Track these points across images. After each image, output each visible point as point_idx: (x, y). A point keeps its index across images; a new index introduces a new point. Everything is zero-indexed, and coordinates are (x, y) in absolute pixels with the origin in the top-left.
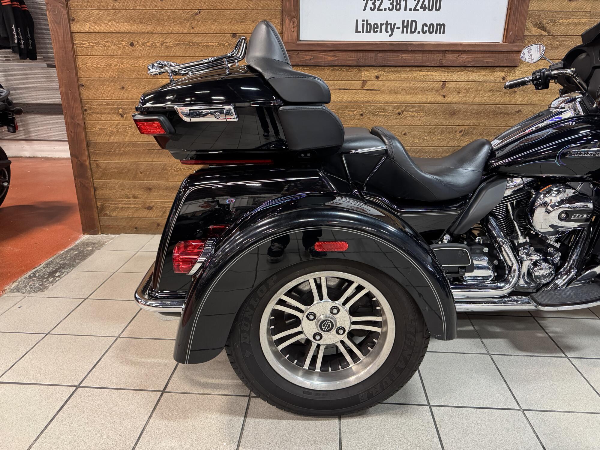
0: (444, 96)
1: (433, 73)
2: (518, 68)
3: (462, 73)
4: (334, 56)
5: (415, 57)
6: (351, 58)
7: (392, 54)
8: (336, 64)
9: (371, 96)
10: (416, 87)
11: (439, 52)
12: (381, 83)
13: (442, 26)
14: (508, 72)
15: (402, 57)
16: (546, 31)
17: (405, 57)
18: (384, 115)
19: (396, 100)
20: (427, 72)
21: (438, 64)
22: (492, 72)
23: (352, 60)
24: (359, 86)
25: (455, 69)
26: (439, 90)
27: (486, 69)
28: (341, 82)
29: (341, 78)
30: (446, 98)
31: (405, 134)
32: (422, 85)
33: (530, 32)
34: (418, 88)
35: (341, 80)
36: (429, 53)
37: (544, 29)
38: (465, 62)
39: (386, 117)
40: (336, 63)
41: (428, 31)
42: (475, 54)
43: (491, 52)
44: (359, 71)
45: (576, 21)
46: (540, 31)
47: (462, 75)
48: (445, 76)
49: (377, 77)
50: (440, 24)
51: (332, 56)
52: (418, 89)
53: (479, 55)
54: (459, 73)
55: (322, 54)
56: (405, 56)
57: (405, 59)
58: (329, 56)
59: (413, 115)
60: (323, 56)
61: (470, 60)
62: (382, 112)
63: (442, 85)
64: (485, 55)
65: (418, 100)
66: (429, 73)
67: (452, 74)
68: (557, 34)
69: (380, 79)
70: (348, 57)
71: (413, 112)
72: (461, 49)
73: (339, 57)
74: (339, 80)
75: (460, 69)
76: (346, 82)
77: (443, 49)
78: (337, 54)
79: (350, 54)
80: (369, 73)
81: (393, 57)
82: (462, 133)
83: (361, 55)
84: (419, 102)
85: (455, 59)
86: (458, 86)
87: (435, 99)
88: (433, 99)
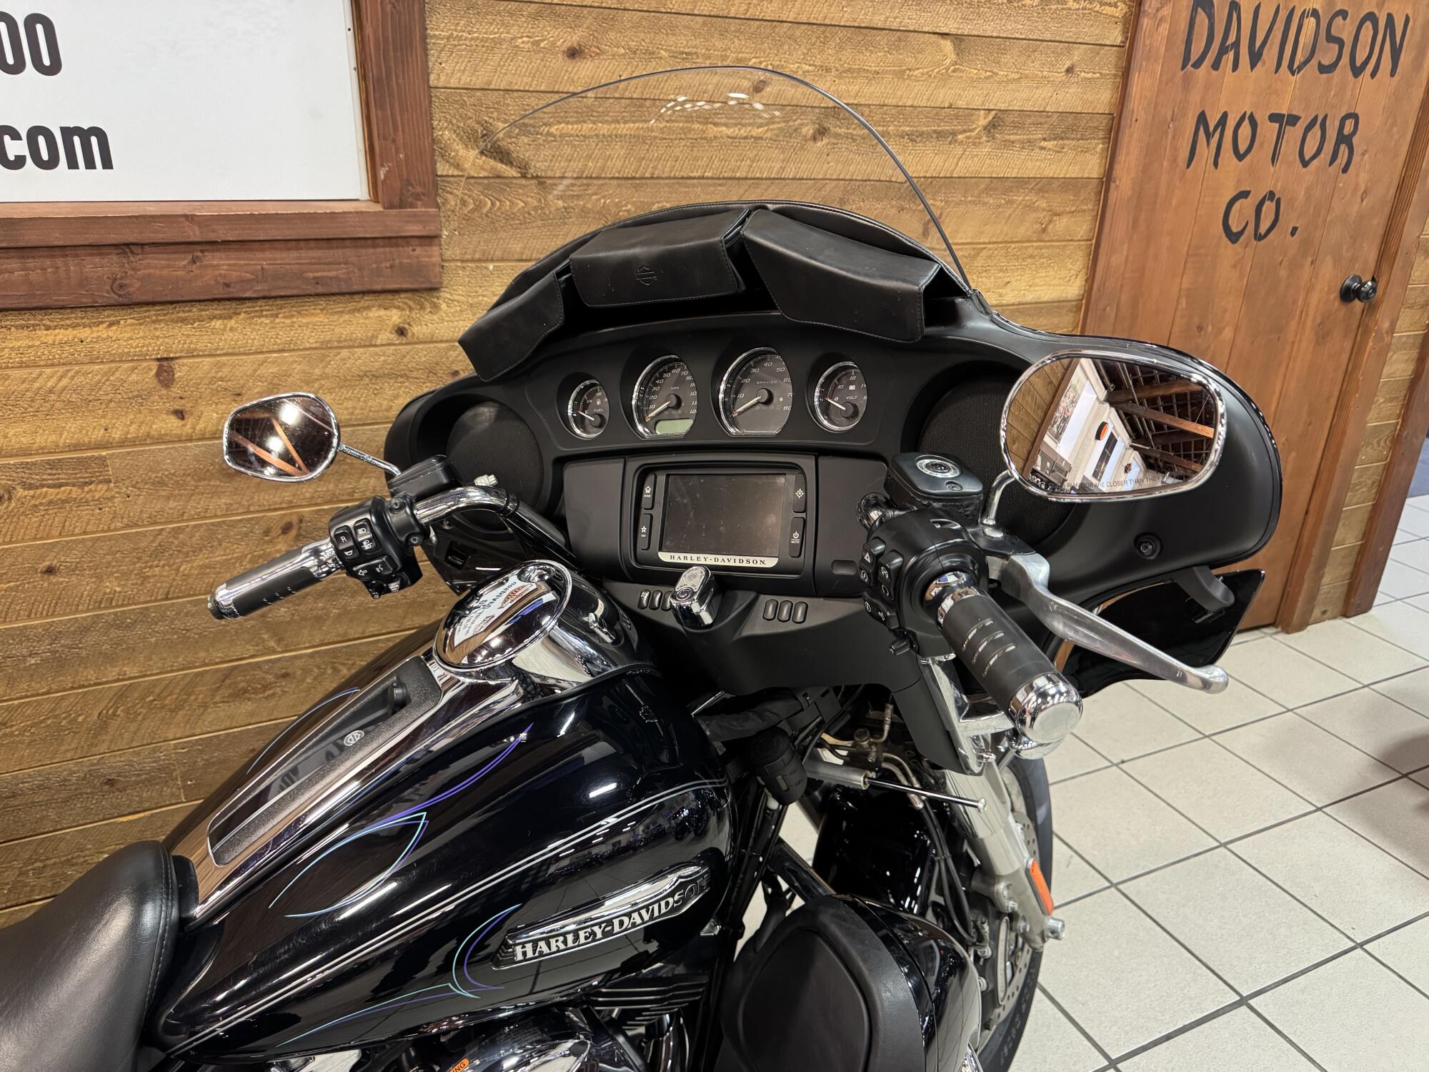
0: (180, 414)
1: (102, 332)
2: (445, 294)
3: (232, 323)
10: (40, 388)
11: (97, 248)
13: (94, 140)
14: (411, 309)
16: (510, 163)
20: (74, 326)
21: (114, 298)
22: (352, 311)
25: (192, 310)
26: (150, 394)
27: (322, 302)
30: (190, 421)
31: (50, 571)
32: (65, 381)
33: (457, 166)
34: (51, 391)
36: (52, 257)
37: (502, 155)
38: (227, 285)
41: (29, 160)
42: (263, 250)
43: (323, 244)
45: (604, 129)
46: (492, 162)
47: (233, 329)
48: (158, 337)
50: (77, 131)
52: (53, 397)
53: (278, 255)
54: (218, 324)
59: (62, 497)
61: (249, 276)
63: (158, 375)
64: (304, 253)
65: (65, 439)
66: (85, 333)
67: (187, 329)
68: (550, 174)
71: (60, 486)
72: (194, 234)
75: (216, 309)
77: (113, 238)
82: (293, 533)
84: (76, 447)
85: (181, 273)
86: (226, 370)
87: (144, 429)
88: (132, 429)
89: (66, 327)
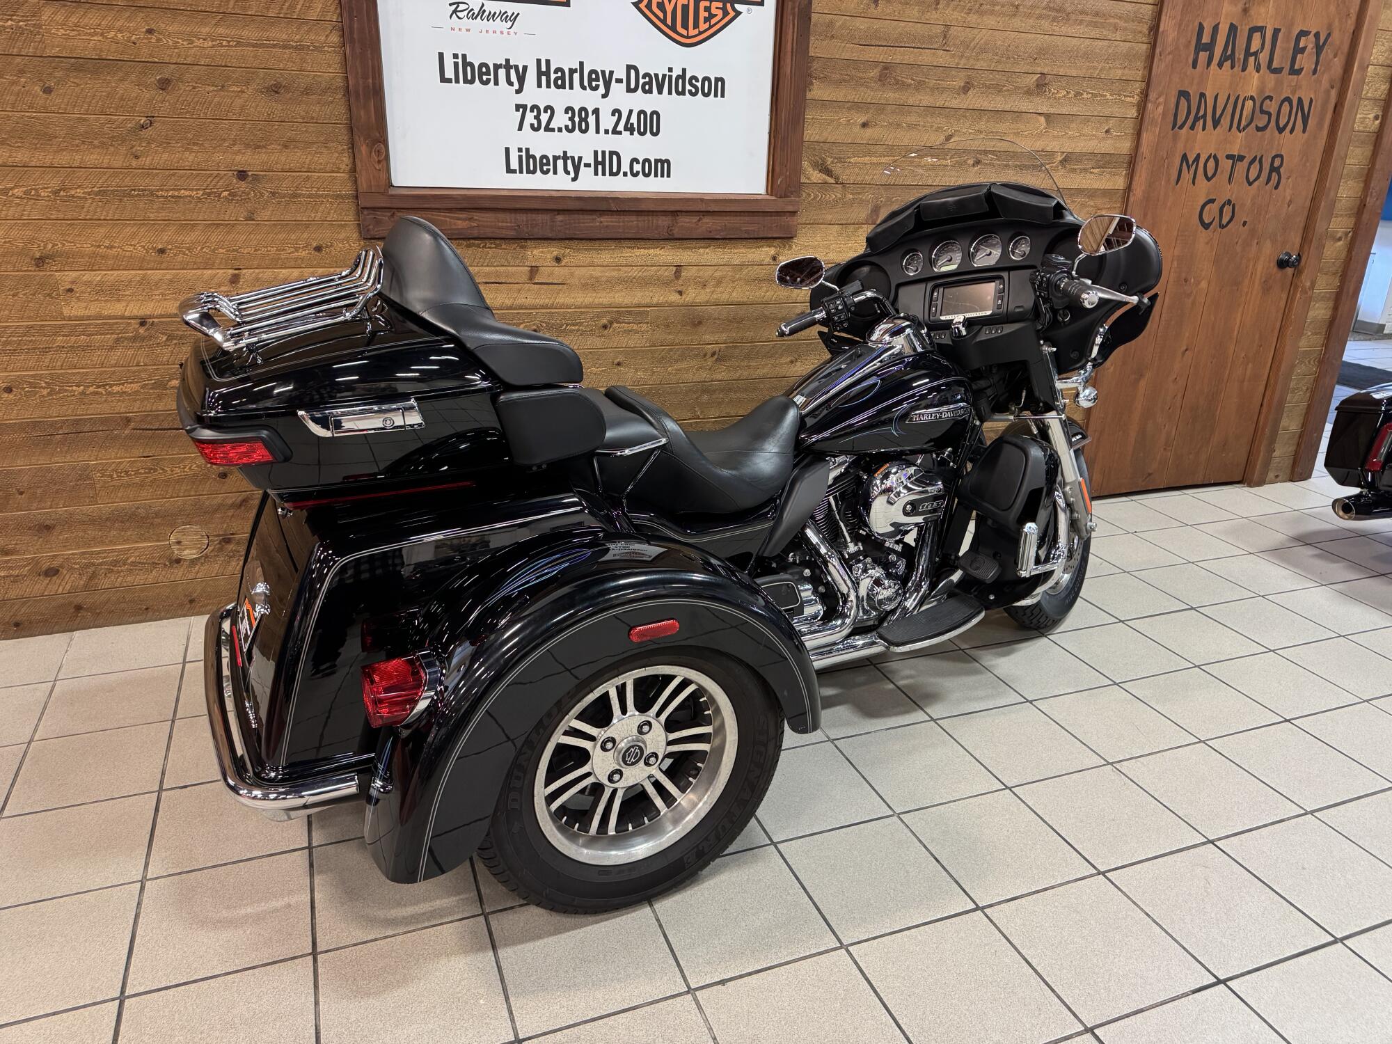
0: (680, 293)
1: (658, 251)
2: (795, 241)
3: (707, 250)
4: (470, 219)
5: (623, 222)
6: (505, 224)
7: (581, 216)
8: (476, 235)
9: (549, 296)
10: (630, 276)
11: (665, 213)
12: (565, 271)
13: (666, 164)
14: (780, 247)
15: (601, 222)
16: (831, 176)
17: (607, 222)
18: (578, 330)
19: (596, 301)
20: (648, 248)
21: (667, 236)
22: (756, 248)
23: (507, 228)
24: (525, 278)
25: (694, 243)
26: (671, 282)
27: (744, 242)
28: (488, 268)
29: (487, 261)
30: (684, 296)
31: (619, 364)
32: (640, 273)
33: (809, 179)
34: (634, 278)
35: (488, 266)
36: (648, 215)
37: (828, 172)
38: (710, 232)
39: (581, 335)
40: (475, 233)
41: (641, 173)
42: (726, 216)
43: (751, 214)
44: (522, 247)
45: (874, 160)
46: (824, 176)
47: (707, 253)
48: (679, 255)
49: (558, 260)
50: (660, 160)
51: (465, 220)
52: (635, 281)
53: (732, 218)
54: (702, 250)
55: (445, 216)
56: (606, 220)
57: (607, 226)
58: (459, 219)
59: (630, 328)
60: (448, 219)
61: (719, 228)
62: (574, 325)
63: (675, 273)
64: (742, 218)
65: (636, 301)
66: (651, 251)
67: (689, 252)
68: (848, 182)
69: (563, 264)
70: (498, 221)
71: (629, 323)
72: (703, 208)
73: (480, 221)
74: (482, 266)
75: (702, 243)
76: (498, 268)
77: (672, 208)
78: (476, 215)
79: (501, 216)
80: (542, 252)
81: (584, 223)
82: (716, 357)
83: (522, 218)
84: (639, 306)
85: (693, 226)
86: (701, 273)
87: (666, 298)
88: (662, 298)
89: (644, 248)
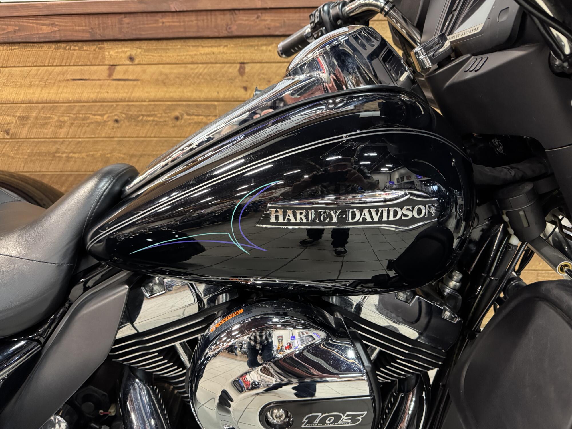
0: (245, 88)
1: (221, 49)
3: (270, 48)
4: (53, 25)
5: (184, 22)
6: (81, 28)
7: (145, 18)
8: (58, 39)
9: (126, 91)
10: (197, 73)
11: (223, 11)
12: (139, 68)
15: (163, 23)
17: (169, 22)
18: (153, 121)
19: (167, 96)
20: (212, 47)
21: (225, 33)
23: (83, 31)
24: (105, 75)
25: (256, 41)
26: (235, 78)
28: (74, 68)
29: (73, 61)
30: (248, 91)
32: (206, 70)
34: (201, 74)
35: (74, 65)
36: (207, 15)
38: (269, 29)
39: (156, 125)
40: (58, 37)
44: (100, 48)
47: (270, 51)
48: (240, 53)
49: (131, 59)
51: (48, 25)
52: (201, 77)
54: (264, 48)
55: (33, 23)
56: (167, 20)
57: (169, 26)
58: (44, 25)
59: (199, 120)
60: (35, 25)
61: (278, 25)
62: (148, 116)
63: (239, 70)
64: (302, 15)
65: (203, 96)
66: (215, 50)
69: (136, 62)
70: (75, 26)
71: (199, 115)
72: (259, 5)
73: (60, 26)
74: (69, 66)
75: (264, 41)
76: (82, 67)
77: (228, 7)
78: (57, 20)
79: (76, 19)
80: (117, 52)
81: (147, 24)
83: (95, 21)
84: (206, 100)
85: (252, 23)
86: (265, 70)
87: (232, 94)
88: (228, 93)
89: (208, 47)
